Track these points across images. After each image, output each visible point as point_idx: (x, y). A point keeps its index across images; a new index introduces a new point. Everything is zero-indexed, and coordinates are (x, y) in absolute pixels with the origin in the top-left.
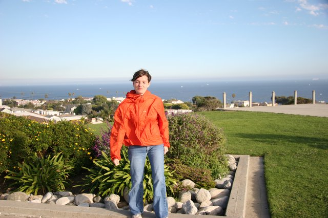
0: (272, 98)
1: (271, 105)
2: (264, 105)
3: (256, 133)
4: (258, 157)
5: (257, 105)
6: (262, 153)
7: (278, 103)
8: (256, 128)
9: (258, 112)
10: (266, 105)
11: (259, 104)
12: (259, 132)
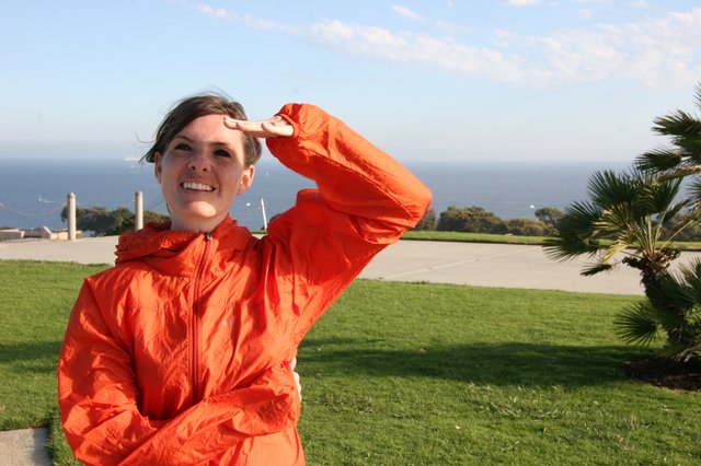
0: (65, 214)
1: (64, 235)
2: (38, 234)
3: (19, 340)
4: (29, 431)
5: (17, 236)
6: (41, 415)
7: (84, 230)
8: (17, 320)
9: (22, 262)
10: (47, 236)
11: (23, 233)
12: (27, 336)
